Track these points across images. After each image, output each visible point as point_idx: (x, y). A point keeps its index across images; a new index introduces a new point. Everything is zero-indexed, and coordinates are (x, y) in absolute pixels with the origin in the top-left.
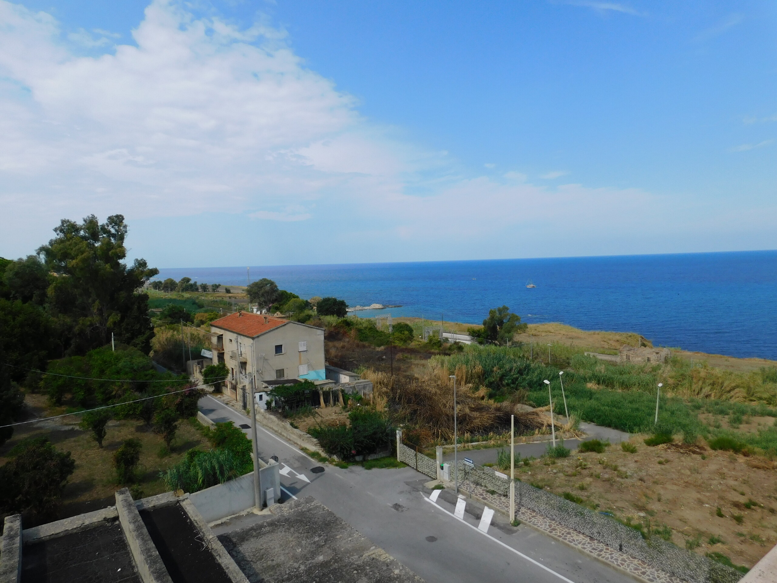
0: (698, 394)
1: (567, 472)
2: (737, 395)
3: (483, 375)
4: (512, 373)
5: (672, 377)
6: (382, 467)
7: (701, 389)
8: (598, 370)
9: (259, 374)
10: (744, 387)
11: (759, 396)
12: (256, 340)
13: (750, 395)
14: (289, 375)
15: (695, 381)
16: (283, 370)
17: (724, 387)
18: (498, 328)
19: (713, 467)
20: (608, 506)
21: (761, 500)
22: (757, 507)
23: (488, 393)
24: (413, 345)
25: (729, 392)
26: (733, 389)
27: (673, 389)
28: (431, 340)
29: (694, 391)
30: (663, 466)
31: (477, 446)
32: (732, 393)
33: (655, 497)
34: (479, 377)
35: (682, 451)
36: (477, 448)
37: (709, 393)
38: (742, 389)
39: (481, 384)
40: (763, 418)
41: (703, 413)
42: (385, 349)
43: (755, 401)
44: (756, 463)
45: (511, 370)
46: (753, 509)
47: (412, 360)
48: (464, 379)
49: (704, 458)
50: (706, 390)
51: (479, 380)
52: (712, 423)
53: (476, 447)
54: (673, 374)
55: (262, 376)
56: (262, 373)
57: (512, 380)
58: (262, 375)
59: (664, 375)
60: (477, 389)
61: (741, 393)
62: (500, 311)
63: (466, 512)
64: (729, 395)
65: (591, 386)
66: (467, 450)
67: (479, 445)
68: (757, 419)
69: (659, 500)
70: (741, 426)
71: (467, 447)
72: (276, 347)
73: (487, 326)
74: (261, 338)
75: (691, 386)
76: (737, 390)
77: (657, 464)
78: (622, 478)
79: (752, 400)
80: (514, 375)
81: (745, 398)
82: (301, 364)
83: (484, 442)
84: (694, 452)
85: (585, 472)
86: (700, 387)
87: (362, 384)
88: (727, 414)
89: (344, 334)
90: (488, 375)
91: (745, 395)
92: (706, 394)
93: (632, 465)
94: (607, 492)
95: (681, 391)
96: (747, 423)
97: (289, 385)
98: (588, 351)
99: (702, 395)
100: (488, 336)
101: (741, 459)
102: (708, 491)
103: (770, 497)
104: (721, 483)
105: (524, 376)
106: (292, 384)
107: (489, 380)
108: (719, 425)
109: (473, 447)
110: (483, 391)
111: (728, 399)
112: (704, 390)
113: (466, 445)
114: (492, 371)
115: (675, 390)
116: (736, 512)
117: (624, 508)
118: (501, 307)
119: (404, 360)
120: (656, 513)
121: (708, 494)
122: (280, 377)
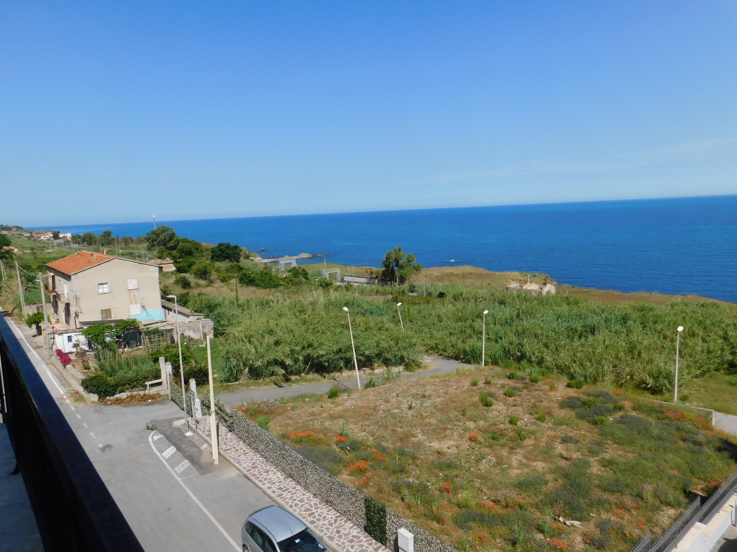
12: (74, 277)
14: (116, 315)
16: (110, 310)
74: (79, 275)
82: (131, 304)
122: (107, 317)
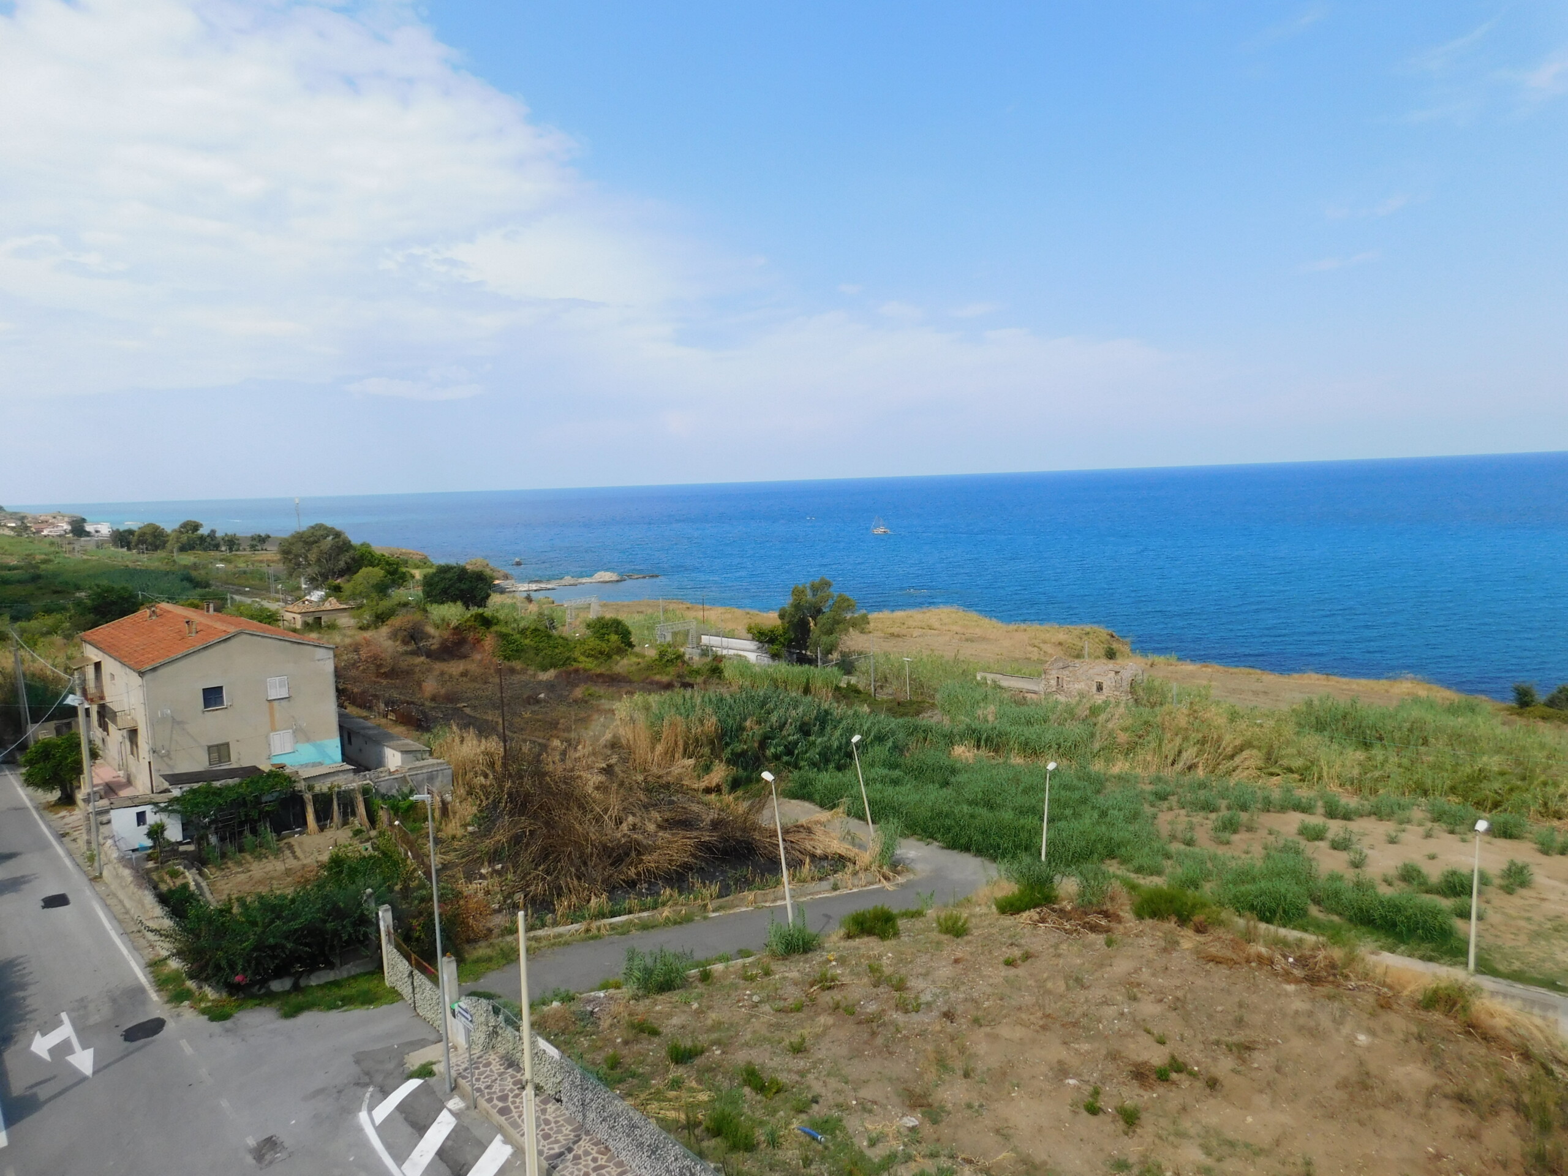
0: (1173, 764)
1: (785, 999)
2: (1247, 763)
3: (721, 737)
4: (784, 733)
5: (1125, 729)
6: (332, 1007)
7: (1180, 752)
8: (981, 717)
9: (162, 757)
10: (1259, 748)
11: (1286, 765)
12: (148, 677)
13: (1271, 762)
14: (241, 758)
15: (1168, 735)
16: (227, 744)
17: (1222, 747)
18: (812, 624)
19: (1121, 966)
20: (841, 1100)
21: (1197, 1055)
22: (1183, 1076)
23: (729, 779)
24: (623, 665)
25: (1232, 757)
26: (1240, 749)
27: (1127, 754)
28: (662, 655)
29: (1166, 757)
30: (1012, 972)
31: (623, 924)
32: (1237, 760)
33: (958, 1065)
34: (712, 742)
35: (1068, 927)
36: (623, 931)
37: (1195, 761)
38: (1255, 752)
39: (718, 757)
40: (1282, 815)
41: (1171, 809)
42: (556, 677)
43: (1279, 775)
44: (1214, 950)
45: (782, 726)
46: (1174, 1083)
47: (603, 701)
48: (681, 747)
49: (1109, 943)
50: (1189, 755)
51: (713, 750)
52: (1179, 835)
53: (622, 927)
54: (1129, 722)
55: (170, 763)
56: (168, 755)
57: (785, 746)
58: (170, 759)
59: (1110, 725)
60: (707, 769)
61: (1252, 758)
62: (815, 589)
63: (438, 1158)
64: (1230, 764)
65: (962, 752)
66: (592, 938)
67: (631, 922)
68: (1271, 820)
69: (966, 1075)
70: (1235, 838)
71: (594, 931)
72: (207, 692)
73: (787, 619)
74: (160, 672)
75: (1160, 745)
76: (1246, 754)
77: (1002, 967)
78: (907, 1012)
79: (1272, 774)
80: (789, 735)
81: (1260, 769)
82: (274, 729)
83: (645, 914)
84: (1094, 928)
85: (826, 998)
86: (1177, 749)
87: (425, 771)
88: (1214, 810)
89: (474, 644)
90: (731, 738)
91: (1261, 763)
92: (1188, 763)
93: (945, 972)
94: (856, 1054)
95: (1140, 758)
96: (1250, 829)
97: (231, 782)
98: (984, 671)
99: (1179, 766)
100: (791, 641)
101: (1188, 940)
102: (1089, 1039)
103: (1217, 1043)
104: (1122, 1014)
105: (812, 738)
106: (237, 780)
107: (732, 750)
108: (1191, 839)
109: (613, 927)
110: (719, 773)
111: (1229, 773)
112: (1185, 755)
113: (594, 925)
114: (742, 729)
115: (1131, 755)
116: (1133, 1095)
117: (875, 1103)
118: (817, 580)
119: (586, 702)
120: (949, 1113)
121: (1085, 1047)
122: (220, 761)
